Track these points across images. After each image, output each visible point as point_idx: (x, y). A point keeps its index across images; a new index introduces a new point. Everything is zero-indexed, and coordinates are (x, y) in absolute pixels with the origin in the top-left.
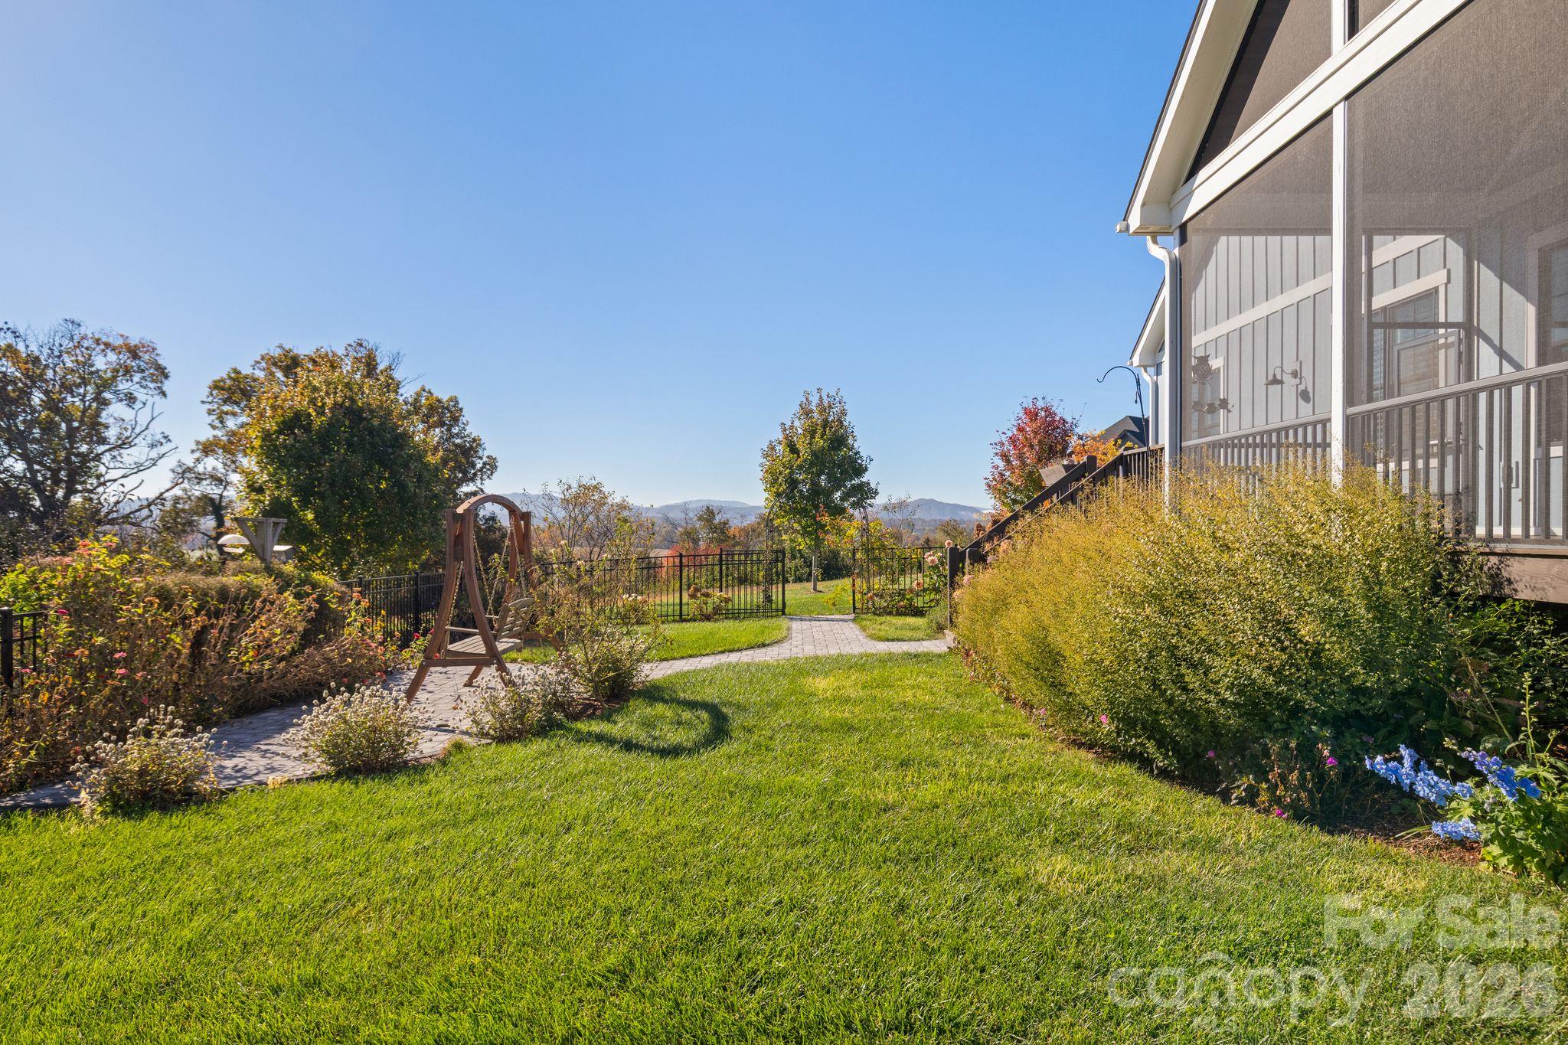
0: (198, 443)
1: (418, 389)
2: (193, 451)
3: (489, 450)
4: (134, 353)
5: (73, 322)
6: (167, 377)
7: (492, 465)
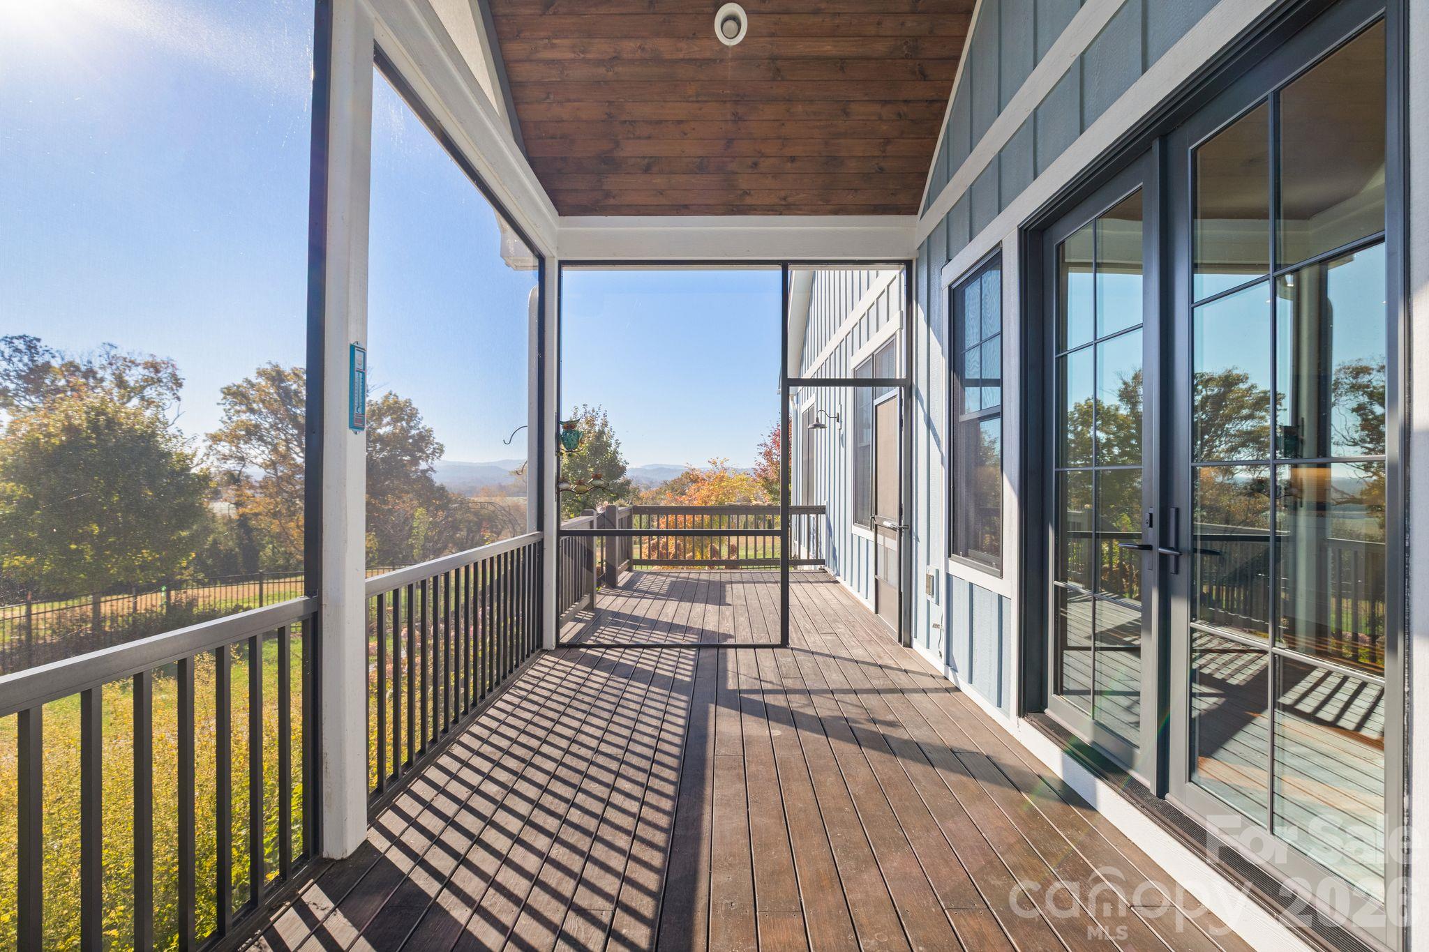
0: (207, 435)
1: (386, 393)
2: (204, 441)
3: (438, 437)
4: (155, 367)
5: (109, 344)
6: (180, 385)
7: (440, 450)
